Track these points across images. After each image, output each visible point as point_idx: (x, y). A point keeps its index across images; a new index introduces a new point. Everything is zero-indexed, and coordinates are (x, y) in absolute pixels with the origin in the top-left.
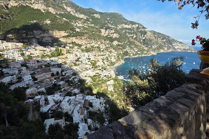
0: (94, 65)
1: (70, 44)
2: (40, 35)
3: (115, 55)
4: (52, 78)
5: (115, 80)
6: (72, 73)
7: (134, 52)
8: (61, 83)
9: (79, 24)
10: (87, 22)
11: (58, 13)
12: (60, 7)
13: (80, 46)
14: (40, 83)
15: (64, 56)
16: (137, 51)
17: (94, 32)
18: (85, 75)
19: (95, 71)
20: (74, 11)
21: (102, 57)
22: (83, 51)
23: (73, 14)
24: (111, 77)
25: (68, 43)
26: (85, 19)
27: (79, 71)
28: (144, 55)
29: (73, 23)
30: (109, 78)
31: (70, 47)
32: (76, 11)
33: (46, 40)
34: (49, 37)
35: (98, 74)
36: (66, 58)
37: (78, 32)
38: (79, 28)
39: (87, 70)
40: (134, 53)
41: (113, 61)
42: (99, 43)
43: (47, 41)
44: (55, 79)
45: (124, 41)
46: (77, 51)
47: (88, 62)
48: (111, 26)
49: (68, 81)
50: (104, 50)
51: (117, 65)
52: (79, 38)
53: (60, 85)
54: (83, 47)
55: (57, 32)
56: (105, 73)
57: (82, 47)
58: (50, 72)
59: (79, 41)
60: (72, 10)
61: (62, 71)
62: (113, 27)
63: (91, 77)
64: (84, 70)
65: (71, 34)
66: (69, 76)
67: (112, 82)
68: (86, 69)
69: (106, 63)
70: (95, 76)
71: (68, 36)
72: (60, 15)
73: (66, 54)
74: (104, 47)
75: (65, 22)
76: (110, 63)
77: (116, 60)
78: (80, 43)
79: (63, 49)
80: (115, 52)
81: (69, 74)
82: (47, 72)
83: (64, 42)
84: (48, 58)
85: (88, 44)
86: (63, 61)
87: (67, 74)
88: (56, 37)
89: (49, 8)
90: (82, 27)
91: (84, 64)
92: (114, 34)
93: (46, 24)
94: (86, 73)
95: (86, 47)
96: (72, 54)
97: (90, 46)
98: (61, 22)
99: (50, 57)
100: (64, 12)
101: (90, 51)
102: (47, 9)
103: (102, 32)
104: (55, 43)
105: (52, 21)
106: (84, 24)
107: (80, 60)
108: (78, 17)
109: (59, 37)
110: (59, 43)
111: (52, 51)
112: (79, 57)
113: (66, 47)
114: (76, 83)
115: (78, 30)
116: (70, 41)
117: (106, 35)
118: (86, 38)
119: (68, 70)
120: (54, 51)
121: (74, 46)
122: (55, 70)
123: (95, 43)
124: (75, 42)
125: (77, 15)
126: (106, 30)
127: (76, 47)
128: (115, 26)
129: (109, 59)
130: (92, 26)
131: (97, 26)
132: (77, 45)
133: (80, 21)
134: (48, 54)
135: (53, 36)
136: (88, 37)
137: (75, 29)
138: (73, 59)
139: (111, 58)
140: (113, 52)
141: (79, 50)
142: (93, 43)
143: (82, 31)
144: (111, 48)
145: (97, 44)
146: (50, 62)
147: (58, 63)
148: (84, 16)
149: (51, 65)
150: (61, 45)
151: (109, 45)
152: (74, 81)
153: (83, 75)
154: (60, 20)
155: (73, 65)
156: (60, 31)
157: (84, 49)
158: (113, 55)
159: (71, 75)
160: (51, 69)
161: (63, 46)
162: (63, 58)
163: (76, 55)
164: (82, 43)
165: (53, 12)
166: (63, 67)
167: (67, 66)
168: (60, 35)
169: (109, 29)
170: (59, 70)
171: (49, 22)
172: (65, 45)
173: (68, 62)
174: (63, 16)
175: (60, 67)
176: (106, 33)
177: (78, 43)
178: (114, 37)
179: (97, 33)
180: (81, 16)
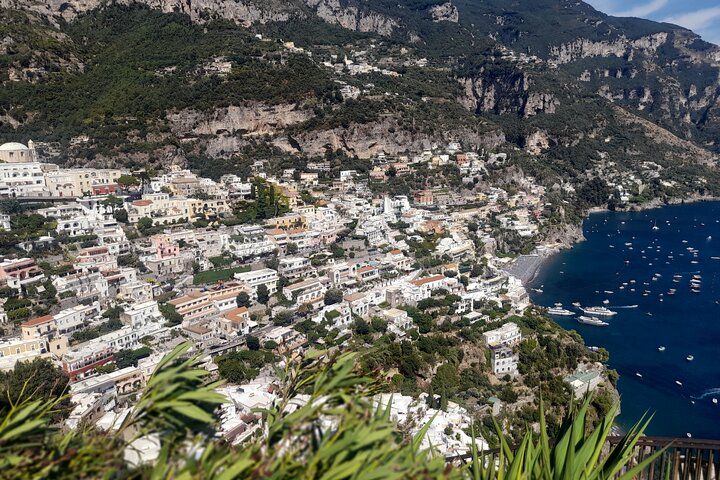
0: (424, 253)
1: (318, 160)
2: (197, 131)
3: (535, 201)
4: (241, 315)
5: (527, 323)
6: (324, 290)
7: (639, 181)
8: (277, 334)
9: (356, 62)
10: (394, 48)
11: (262, 22)
13: (362, 168)
14: (193, 336)
15: (288, 219)
16: (657, 175)
17: (428, 95)
18: (382, 299)
19: (430, 284)
20: (336, 4)
21: (468, 215)
22: (377, 189)
23: (331, 19)
24: (504, 311)
25: (309, 156)
26: (383, 38)
27: (354, 281)
28: (695, 197)
29: (327, 64)
30: (497, 314)
31: (321, 177)
32: (344, 4)
33: (219, 148)
34: (229, 136)
35: (443, 297)
36: (299, 224)
37: (350, 102)
38: (360, 80)
39: (394, 276)
40: (641, 188)
41: (522, 234)
42: (454, 147)
43: (223, 152)
44: (253, 318)
45: (587, 131)
46: (352, 191)
47: (397, 239)
48: (514, 59)
49: (305, 327)
50: (476, 180)
51: (547, 249)
52: (356, 132)
53: (272, 345)
54: (378, 172)
55: (261, 112)
56: (478, 291)
57: (372, 173)
58: (230, 285)
59: (360, 145)
61: (283, 283)
62: (527, 60)
63: (411, 313)
64: (377, 275)
65: (322, 116)
66: (310, 306)
67: (510, 333)
68: (388, 274)
69: (488, 241)
70: (424, 304)
71: (309, 126)
72: (270, 28)
73: (296, 209)
74: (479, 165)
75: (293, 59)
76: (506, 240)
77: (540, 228)
78: (362, 156)
79: (285, 184)
80: (533, 186)
81: (313, 295)
82: (218, 286)
83: (293, 153)
84: (223, 227)
85: (402, 158)
86: (284, 238)
87: (304, 296)
88: (261, 133)
89: (222, 5)
90: (373, 76)
91: (379, 250)
92: (530, 99)
93: (215, 79)
94: (384, 292)
95: (391, 173)
96: (325, 206)
97: (411, 166)
98: (274, 62)
99: (230, 225)
100: (286, 16)
101: (411, 190)
102: (217, 6)
103: (469, 92)
104: (257, 163)
105: (238, 62)
106: (382, 62)
107: (359, 232)
108: (354, 29)
109: (271, 134)
110: (272, 160)
111: (236, 197)
112: (356, 221)
113: (303, 176)
114: (340, 335)
115: (351, 93)
116: (316, 148)
117: (489, 105)
118: (392, 131)
119: (305, 276)
120: (246, 197)
121: (338, 167)
122: (250, 280)
123: (433, 151)
124: (339, 152)
125: (347, 22)
126: (489, 79)
127: (345, 174)
128: (534, 57)
129: (505, 225)
130: (420, 68)
131: (444, 65)
132: (349, 164)
133: (361, 48)
134: (222, 211)
135: (245, 131)
136: (400, 124)
137: (338, 87)
138: (329, 231)
139: (515, 218)
140: (523, 190)
141: (359, 187)
142: (422, 148)
143: (370, 98)
144: (513, 167)
145: (443, 153)
146: (232, 247)
147: (266, 249)
148: (379, 20)
149: (235, 258)
150: (284, 168)
151: (504, 155)
152: (332, 328)
153: (374, 299)
154: (269, 53)
155: (330, 257)
156: (275, 107)
157: (381, 180)
158: (526, 200)
159: (320, 300)
160: (236, 275)
161: (291, 171)
162: (284, 228)
163: (341, 211)
164: (374, 152)
165: (240, 21)
166: (284, 266)
167: (301, 259)
168: (274, 125)
169: (502, 77)
170: (269, 278)
171: (225, 68)
172: (300, 165)
173: (308, 242)
174: (279, 31)
175: (273, 265)
176: (491, 95)
177: (352, 157)
178: (529, 111)
179: (442, 100)
180: (367, 25)
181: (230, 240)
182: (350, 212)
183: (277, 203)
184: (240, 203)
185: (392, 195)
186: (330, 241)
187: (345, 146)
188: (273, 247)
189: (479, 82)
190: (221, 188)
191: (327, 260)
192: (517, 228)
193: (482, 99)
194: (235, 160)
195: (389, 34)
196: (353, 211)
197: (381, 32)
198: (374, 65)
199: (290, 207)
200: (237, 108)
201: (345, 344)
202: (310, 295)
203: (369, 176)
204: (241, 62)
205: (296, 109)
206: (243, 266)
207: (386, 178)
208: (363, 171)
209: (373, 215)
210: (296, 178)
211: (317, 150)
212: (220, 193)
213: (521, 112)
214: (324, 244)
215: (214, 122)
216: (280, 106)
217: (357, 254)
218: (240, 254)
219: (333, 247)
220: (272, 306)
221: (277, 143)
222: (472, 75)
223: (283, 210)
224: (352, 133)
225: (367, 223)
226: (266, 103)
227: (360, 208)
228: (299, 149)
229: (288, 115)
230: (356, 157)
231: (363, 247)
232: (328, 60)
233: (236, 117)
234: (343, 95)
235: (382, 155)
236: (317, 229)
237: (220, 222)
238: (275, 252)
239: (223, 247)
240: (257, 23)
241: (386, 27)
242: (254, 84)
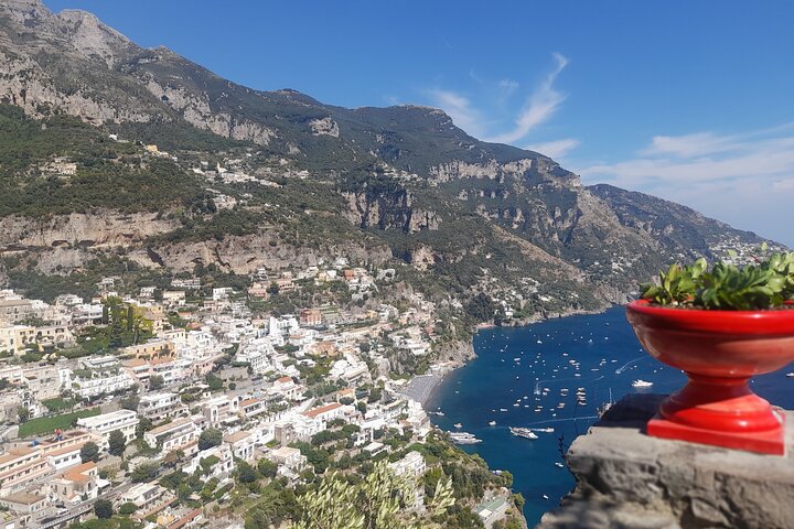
0: (316, 377)
1: (185, 276)
2: (25, 243)
3: (426, 318)
4: (86, 473)
5: (431, 452)
6: (198, 432)
7: (520, 297)
8: (137, 493)
9: (230, 170)
10: (273, 158)
11: (117, 121)
12: (126, 88)
13: (240, 285)
14: (16, 508)
15: (150, 347)
16: (535, 291)
17: (312, 208)
18: (270, 437)
19: (325, 414)
20: (205, 108)
21: (359, 334)
22: (256, 308)
23: (200, 124)
24: (406, 439)
25: (174, 272)
26: (260, 147)
27: (235, 418)
28: (570, 311)
29: (197, 171)
30: (398, 443)
31: (189, 295)
32: (215, 110)
33: (55, 263)
34: (70, 248)
35: (340, 428)
36: (165, 351)
37: (224, 213)
38: (235, 190)
39: (283, 408)
40: (523, 303)
41: (416, 353)
42: (342, 262)
43: (59, 268)
44: (103, 475)
45: (469, 247)
46: (227, 311)
47: (286, 364)
48: (396, 176)
49: (174, 481)
50: (366, 297)
51: (440, 368)
52: (231, 245)
53: (130, 508)
54: (257, 289)
55: (113, 219)
56: (377, 418)
57: (250, 291)
58: (72, 435)
59: (237, 259)
60: (194, 101)
61: (145, 426)
62: (408, 178)
63: (304, 448)
64: (263, 408)
65: (190, 227)
66: (180, 453)
67: (414, 463)
68: (276, 405)
69: (381, 361)
70: (319, 439)
71: (174, 238)
72: (126, 129)
73: (162, 334)
74: (368, 281)
75: (155, 163)
76: (400, 360)
77: (433, 346)
78: (239, 271)
79: (148, 305)
80: (423, 303)
81: (184, 438)
82: (55, 437)
83: (153, 268)
84: (63, 359)
85: (285, 274)
86: (147, 370)
87: (172, 442)
88: (112, 245)
89: (66, 100)
90: (250, 186)
91: (265, 378)
92: (414, 215)
93: (54, 182)
94: (272, 428)
95: (274, 290)
96: (198, 329)
97: (295, 282)
98: (132, 166)
99: (72, 356)
100: (147, 117)
101: (297, 309)
102: (59, 101)
103: (354, 207)
104: (105, 281)
105: (84, 163)
106: (260, 171)
107: (240, 358)
108: (227, 136)
109: (126, 246)
110: (125, 276)
111: (81, 322)
112: (236, 345)
113: (166, 295)
114: (220, 486)
115: (225, 202)
116: (182, 261)
117: (373, 220)
118: (273, 244)
119: (174, 416)
120: (95, 321)
121: (210, 284)
122: (98, 428)
123: (319, 266)
124: (212, 267)
125: (219, 128)
126: (373, 194)
127: (218, 292)
128: (415, 176)
129: (398, 344)
130: (301, 180)
131: (327, 178)
132: (223, 280)
133: (236, 155)
134: (62, 340)
135: (91, 243)
136: (282, 237)
137: (210, 196)
138: (203, 358)
139: (407, 336)
140: (414, 306)
141: (236, 307)
142: (307, 263)
143: (248, 208)
144: (402, 283)
145: (330, 268)
146: (74, 385)
147: (122, 385)
148: (255, 129)
149: (79, 399)
150: (141, 286)
151: (393, 271)
152: (209, 478)
153: (261, 438)
154: (126, 156)
155: (205, 390)
156: (133, 215)
157: (261, 298)
158: (417, 317)
159: (193, 444)
160: (80, 421)
161: (151, 289)
162: (146, 358)
163: (218, 335)
164: (254, 268)
165: (88, 118)
166: (146, 405)
167: (168, 395)
168: (130, 236)
169: (383, 191)
170: (125, 422)
171: (70, 169)
172: (162, 283)
173: (177, 373)
174: (141, 133)
175: (130, 405)
176: (375, 210)
177: (228, 272)
178: (413, 227)
179: (326, 214)
180: (241, 132)
181: (72, 377)
182: (230, 335)
183: (137, 328)
184: (87, 329)
185: (276, 315)
186: (205, 371)
187: (219, 260)
188: (132, 382)
189: (363, 197)
190: (62, 312)
191: (201, 394)
192: (410, 346)
193: (367, 215)
194: (75, 277)
195: (266, 143)
196: (233, 334)
197: (258, 141)
198: (251, 175)
199: (154, 332)
200: (81, 216)
201: (226, 496)
202: (180, 439)
203: (247, 294)
204: (89, 164)
205: (159, 218)
206: (90, 408)
207: (268, 296)
208: (240, 288)
209: (257, 337)
210: (157, 297)
211: (184, 264)
212: (60, 317)
213: (406, 228)
214: (198, 374)
215: (49, 231)
216: (139, 215)
217: (239, 385)
218: (86, 393)
219: (209, 378)
220: (129, 458)
221: (133, 257)
222: (355, 190)
223: (144, 336)
224: (228, 247)
225: (250, 348)
226: (120, 211)
227: (241, 330)
228: (162, 263)
229: (147, 225)
230: (232, 273)
231: (246, 376)
232: (197, 167)
233: (79, 226)
234: (217, 205)
235: (262, 271)
236: (188, 357)
237: (59, 355)
238: (134, 388)
239: (63, 386)
240: (109, 122)
241: (263, 137)
242: (106, 189)
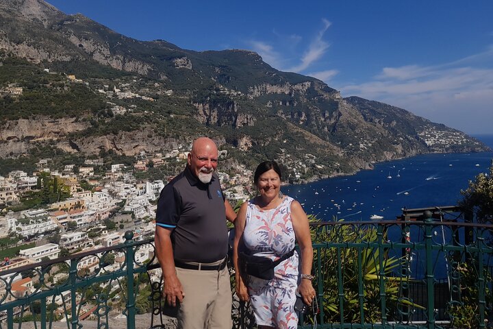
1: (93, 157)
3: (246, 180)
4: (25, 285)
7: (304, 166)
9: (122, 91)
10: (150, 83)
11: (50, 60)
12: (56, 40)
13: (129, 163)
15: (68, 203)
16: (314, 162)
17: (174, 113)
20: (107, 52)
22: (140, 177)
23: (103, 62)
25: (87, 155)
26: (142, 76)
28: (335, 174)
29: (101, 91)
31: (96, 170)
32: (113, 52)
33: (8, 151)
34: (18, 141)
36: (78, 206)
37: (118, 117)
38: (125, 103)
40: (306, 170)
43: (11, 154)
44: (36, 286)
45: (273, 136)
46: (121, 179)
48: (228, 93)
52: (123, 138)
54: (140, 165)
55: (46, 123)
57: (136, 166)
58: (16, 261)
59: (127, 146)
60: (99, 47)
61: (64, 254)
62: (235, 94)
65: (97, 127)
66: (87, 270)
71: (87, 133)
72: (55, 65)
73: (76, 195)
75: (74, 86)
78: (128, 154)
79: (67, 176)
80: (245, 171)
81: (90, 261)
82: (4, 262)
83: (73, 153)
84: (11, 212)
85: (158, 155)
86: (66, 218)
87: (82, 263)
88: (46, 138)
89: (17, 47)
90: (135, 100)
91: (143, 220)
92: (239, 117)
93: (8, 99)
94: (147, 252)
95: (150, 165)
96: (100, 191)
97: (164, 160)
98: (59, 88)
99: (17, 210)
100: (69, 57)
101: (165, 177)
102: (11, 48)
103: (202, 113)
104: (42, 161)
105: (28, 87)
106: (142, 91)
107: (127, 209)
108: (121, 69)
109: (55, 139)
110: (55, 158)
111: (23, 188)
112: (125, 201)
113: (81, 170)
114: (113, 290)
115: (119, 111)
116: (93, 149)
117: (214, 120)
118: (150, 136)
119: (83, 247)
120: (32, 187)
121: (110, 162)
122: (33, 255)
123: (179, 150)
124: (111, 151)
125: (116, 64)
126: (213, 104)
127: (115, 167)
128: (240, 92)
129: (229, 197)
130: (168, 96)
131: (184, 95)
132: (118, 160)
133: (126, 81)
134: (10, 200)
135: (32, 138)
136: (156, 132)
137: (110, 107)
138: (103, 209)
139: (235, 192)
140: (239, 173)
141: (126, 176)
142: (172, 147)
143: (134, 114)
144: (232, 159)
145: (186, 151)
146: (18, 229)
147: (49, 228)
148: (139, 65)
149: (21, 237)
150: (65, 164)
151: (226, 151)
152: (106, 285)
153: (140, 258)
154: (55, 82)
155: (104, 229)
156: (59, 120)
157: (142, 170)
158: (241, 180)
159: (96, 264)
160: (22, 252)
161: (72, 166)
162: (65, 210)
163: (112, 194)
164: (138, 152)
165: (31, 59)
166: (65, 240)
167: (79, 234)
168: (58, 133)
169: (221, 103)
170: (52, 251)
171: (19, 91)
172: (79, 162)
173: (86, 219)
174: (65, 68)
175: (55, 240)
176: (215, 114)
177: (121, 154)
178: (239, 124)
179: (184, 117)
180: (130, 67)
181: (17, 223)
182: (120, 194)
183: (60, 191)
184: (27, 193)
185: (151, 181)
186: (103, 217)
187: (115, 147)
188: (56, 226)
189: (207, 106)
190: (11, 182)
191: (101, 232)
192: (236, 198)
193: (210, 117)
194: (22, 160)
195: (146, 73)
196: (123, 193)
197: (140, 72)
198: (136, 93)
199: (71, 193)
200: (26, 121)
201: (117, 296)
202: (87, 261)
203: (134, 168)
204: (31, 88)
205: (76, 121)
206: (28, 243)
207: (147, 169)
208: (129, 165)
209: (138, 195)
210: (76, 171)
211: (93, 150)
212: (9, 185)
213: (234, 125)
214: (99, 219)
215: (5, 131)
216: (63, 119)
217: (126, 225)
218: (26, 233)
219: (106, 222)
220: (54, 274)
221: (60, 146)
222: (202, 102)
223: (65, 196)
224: (121, 138)
225: (133, 202)
226: (51, 117)
227: (128, 191)
228: (78, 150)
229: (68, 125)
230: (124, 155)
231: (130, 219)
232: (101, 88)
233: (24, 127)
234: (114, 112)
235: (143, 153)
236: (93, 209)
237: (8, 209)
238: (57, 229)
239: (11, 229)
240: (45, 61)
241: (144, 69)
242: (42, 103)
